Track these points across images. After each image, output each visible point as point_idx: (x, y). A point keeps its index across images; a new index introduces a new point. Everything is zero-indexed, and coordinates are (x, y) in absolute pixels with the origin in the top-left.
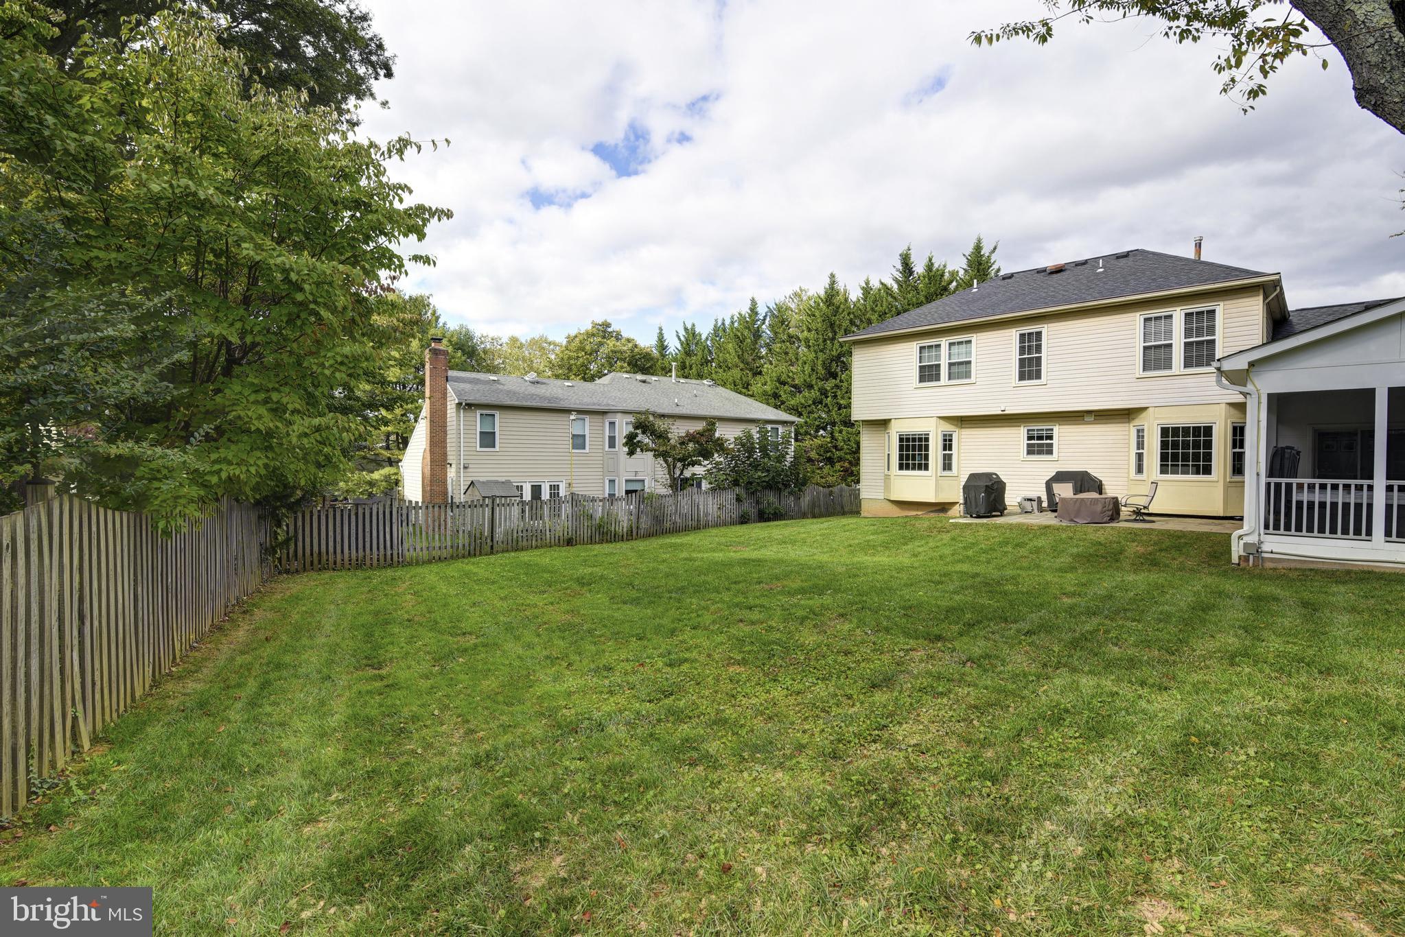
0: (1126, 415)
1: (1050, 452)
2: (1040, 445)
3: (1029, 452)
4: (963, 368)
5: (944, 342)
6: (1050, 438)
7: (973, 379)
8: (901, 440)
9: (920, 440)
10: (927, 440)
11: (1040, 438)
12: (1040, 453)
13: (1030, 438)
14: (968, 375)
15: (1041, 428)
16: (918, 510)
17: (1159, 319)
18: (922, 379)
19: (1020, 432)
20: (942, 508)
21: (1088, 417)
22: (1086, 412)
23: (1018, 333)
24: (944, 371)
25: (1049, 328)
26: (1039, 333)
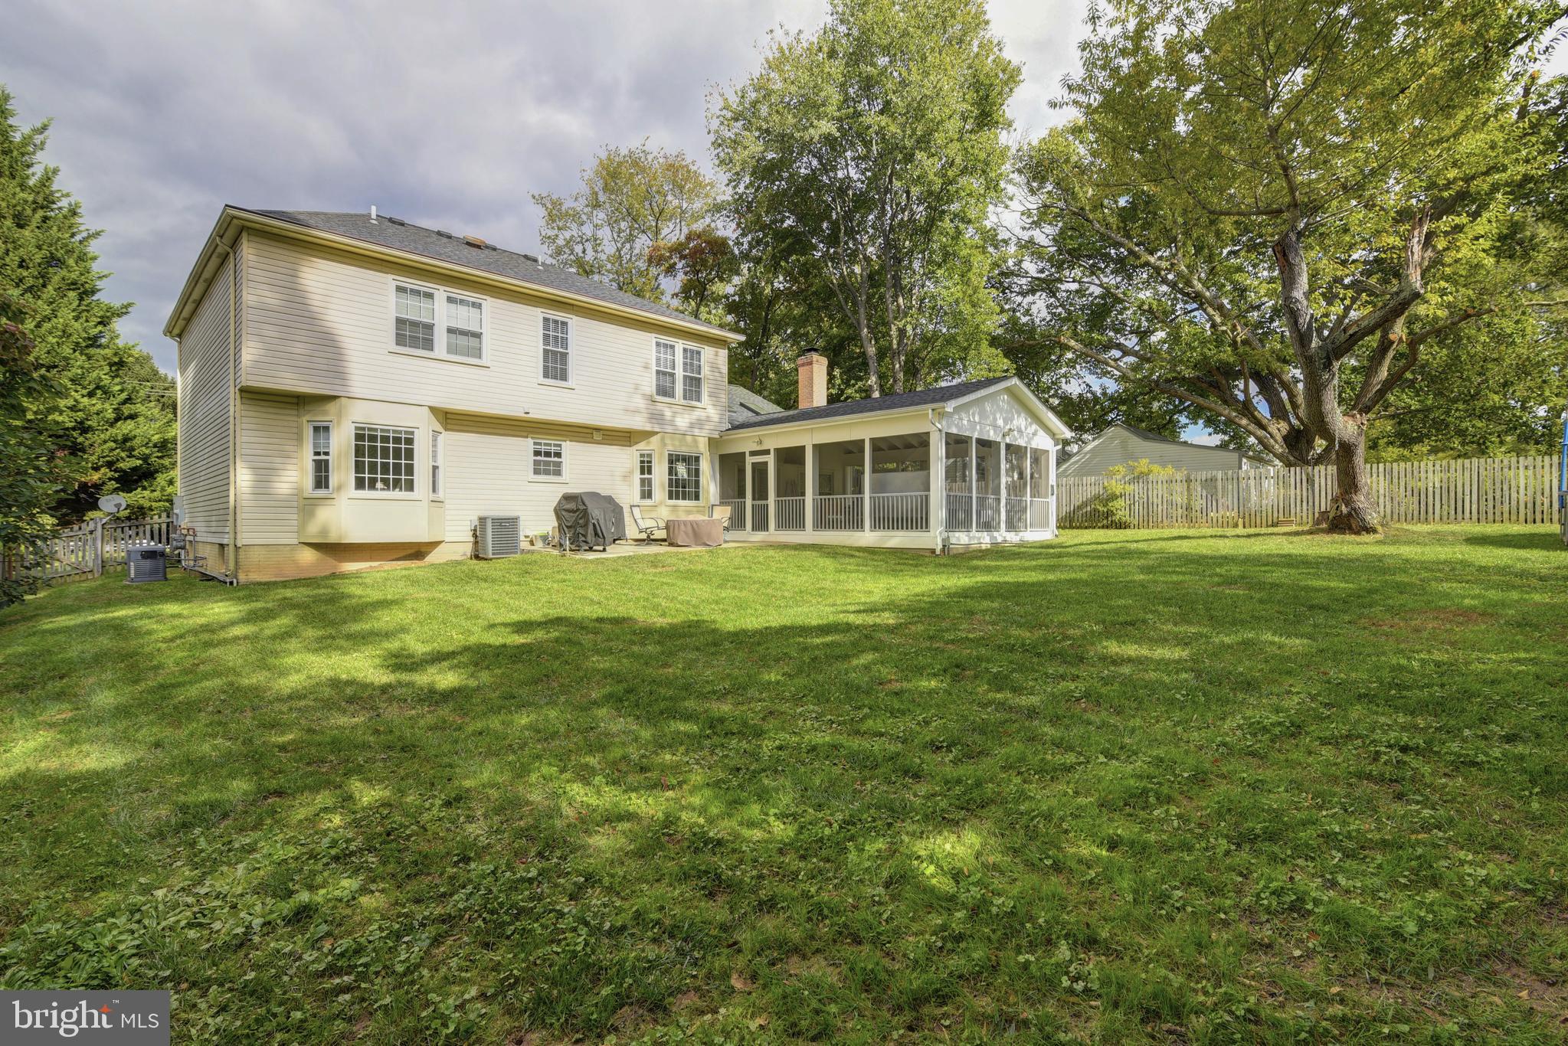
0: (625, 437)
1: (558, 473)
2: (547, 463)
3: (537, 472)
4: (473, 342)
5: (441, 293)
6: (558, 455)
7: (484, 361)
8: (359, 437)
9: (397, 440)
10: (410, 441)
11: (547, 454)
12: (547, 472)
13: (537, 453)
14: (477, 353)
15: (548, 442)
16: (371, 559)
17: (666, 346)
18: (400, 340)
19: (527, 445)
20: (416, 552)
21: (597, 436)
22: (598, 429)
23: (541, 316)
24: (440, 338)
25: (574, 322)
26: (564, 324)
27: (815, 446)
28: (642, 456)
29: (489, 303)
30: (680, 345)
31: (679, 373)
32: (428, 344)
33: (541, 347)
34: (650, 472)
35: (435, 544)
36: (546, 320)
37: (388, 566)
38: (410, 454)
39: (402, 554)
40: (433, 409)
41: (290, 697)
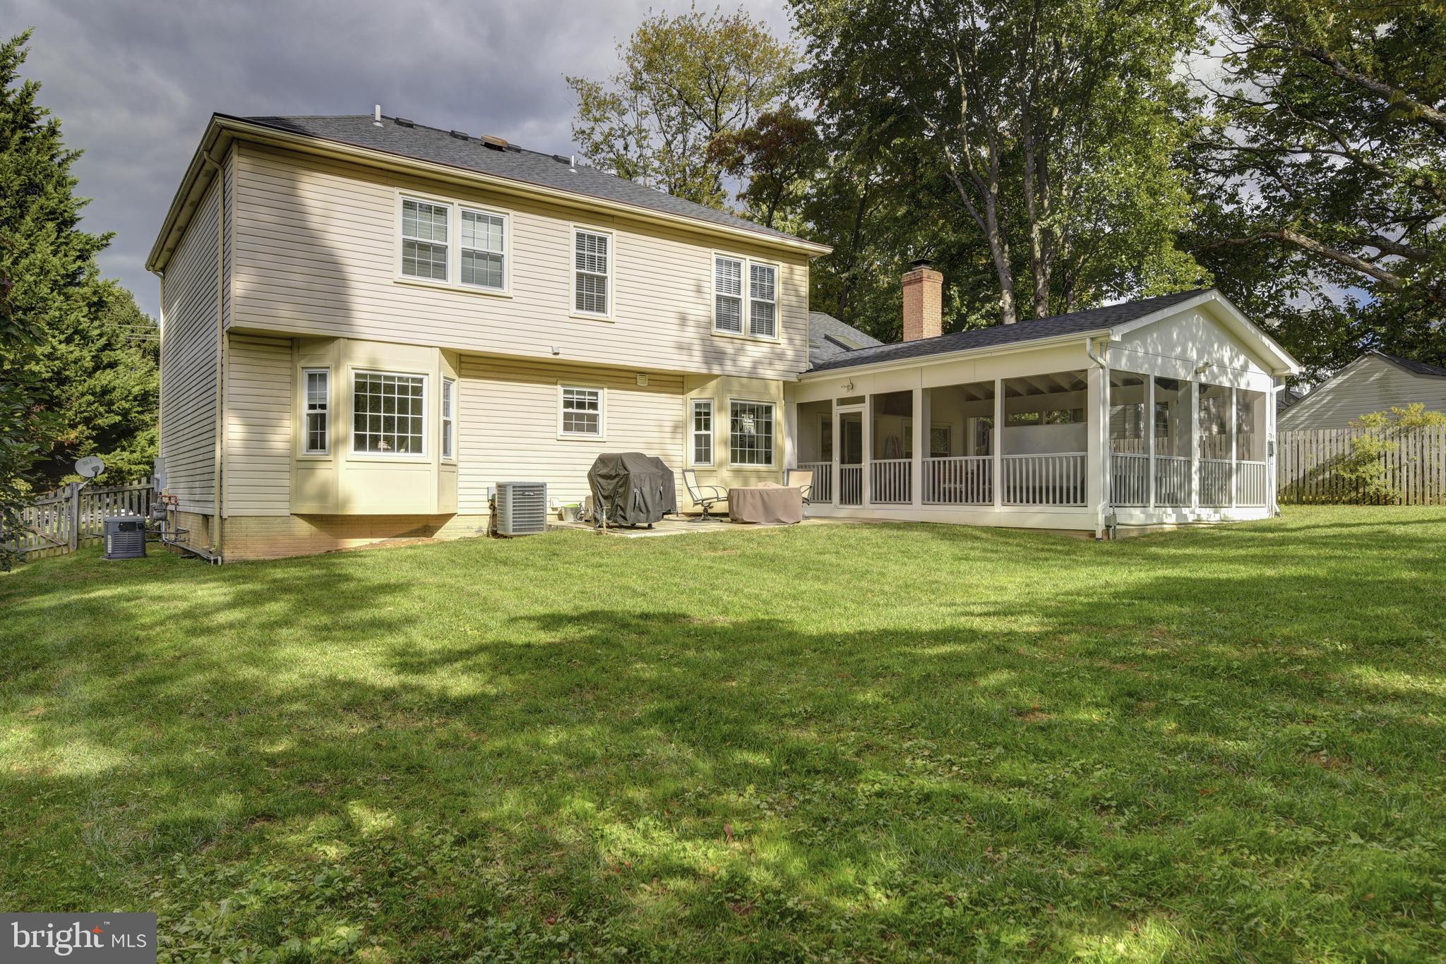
1: (593, 428)
2: (580, 416)
3: (567, 427)
4: (490, 266)
5: (455, 207)
6: (594, 406)
7: (506, 291)
8: (360, 387)
9: (403, 390)
10: (418, 391)
11: (581, 405)
12: (580, 428)
13: (568, 404)
14: (497, 280)
15: (582, 390)
16: (372, 535)
17: (729, 263)
18: (408, 266)
19: (556, 394)
20: (425, 526)
21: (642, 381)
22: (643, 373)
23: (574, 232)
24: (454, 263)
25: (616, 239)
26: (603, 240)
27: (925, 391)
28: (698, 406)
29: (512, 218)
30: (747, 262)
31: (746, 298)
32: (441, 271)
33: (574, 271)
34: (707, 427)
35: (446, 517)
36: (580, 236)
37: (390, 543)
38: (418, 407)
39: (406, 530)
40: (444, 351)
41: (280, 700)
